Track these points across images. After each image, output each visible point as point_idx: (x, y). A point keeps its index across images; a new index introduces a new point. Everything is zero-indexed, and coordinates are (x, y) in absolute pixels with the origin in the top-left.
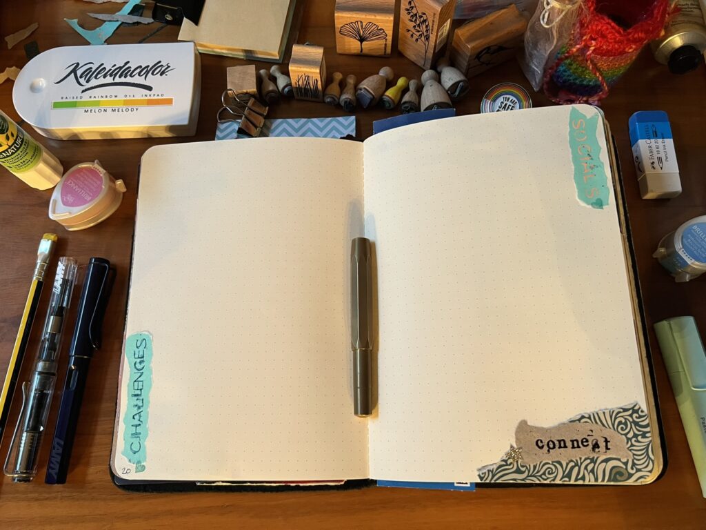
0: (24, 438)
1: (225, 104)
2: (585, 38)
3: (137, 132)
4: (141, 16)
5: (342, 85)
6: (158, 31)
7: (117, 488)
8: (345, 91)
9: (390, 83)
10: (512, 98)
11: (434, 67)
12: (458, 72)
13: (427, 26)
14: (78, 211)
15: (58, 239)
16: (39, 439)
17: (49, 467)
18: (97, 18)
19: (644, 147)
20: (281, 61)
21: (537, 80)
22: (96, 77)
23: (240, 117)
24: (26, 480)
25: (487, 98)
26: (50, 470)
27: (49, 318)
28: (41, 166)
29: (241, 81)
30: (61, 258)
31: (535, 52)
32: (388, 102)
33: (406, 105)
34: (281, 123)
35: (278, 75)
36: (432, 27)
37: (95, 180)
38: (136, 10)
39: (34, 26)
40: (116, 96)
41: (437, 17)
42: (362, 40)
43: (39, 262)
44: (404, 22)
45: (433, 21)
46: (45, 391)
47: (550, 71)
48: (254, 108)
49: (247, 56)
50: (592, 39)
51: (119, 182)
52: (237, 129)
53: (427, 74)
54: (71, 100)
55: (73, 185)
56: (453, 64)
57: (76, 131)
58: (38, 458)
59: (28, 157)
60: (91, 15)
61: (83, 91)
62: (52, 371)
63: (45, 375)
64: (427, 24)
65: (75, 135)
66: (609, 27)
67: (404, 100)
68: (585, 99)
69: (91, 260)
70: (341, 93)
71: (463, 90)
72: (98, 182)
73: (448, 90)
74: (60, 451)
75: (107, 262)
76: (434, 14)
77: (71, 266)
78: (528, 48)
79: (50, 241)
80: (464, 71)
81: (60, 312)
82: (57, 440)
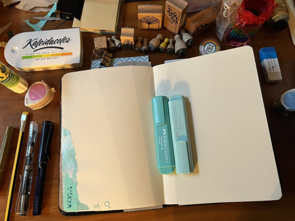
0: (22, 198)
1: (95, 53)
2: (241, 20)
3: (59, 67)
4: (55, 17)
5: (142, 43)
6: (63, 23)
7: (62, 215)
8: (143, 45)
9: (162, 41)
10: (212, 44)
11: (179, 33)
12: (189, 35)
13: (176, 18)
14: (37, 102)
15: (29, 114)
16: (28, 198)
17: (34, 209)
18: (37, 19)
19: (266, 62)
20: (116, 34)
21: (222, 37)
22: (39, 45)
23: (101, 58)
24: (25, 215)
25: (202, 45)
26: (34, 210)
27: (28, 147)
28: (20, 84)
29: (100, 43)
30: (31, 122)
31: (221, 26)
32: (162, 49)
33: (169, 50)
34: (118, 60)
35: (115, 40)
36: (179, 18)
37: (43, 89)
38: (53, 15)
39: (10, 24)
40: (48, 53)
41: (181, 14)
42: (149, 24)
43: (22, 123)
44: (166, 16)
45: (179, 16)
46: (29, 178)
47: (227, 33)
48: (106, 54)
49: (101, 32)
50: (244, 20)
51: (53, 89)
52: (100, 63)
53: (177, 36)
54: (30, 55)
55: (34, 91)
56: (187, 31)
57: (33, 68)
58: (29, 205)
59: (14, 81)
60: (34, 18)
61: (34, 51)
62: (31, 169)
63: (29, 171)
64: (176, 17)
65: (32, 70)
66: (251, 15)
67: (168, 48)
68: (241, 43)
69: (44, 122)
70: (142, 47)
71: (192, 42)
72: (45, 90)
73: (186, 43)
74: (38, 202)
75: (50, 122)
76: (180, 13)
77: (35, 125)
78: (218, 24)
79: (26, 115)
80: (192, 35)
81: (33, 144)
82: (36, 197)
